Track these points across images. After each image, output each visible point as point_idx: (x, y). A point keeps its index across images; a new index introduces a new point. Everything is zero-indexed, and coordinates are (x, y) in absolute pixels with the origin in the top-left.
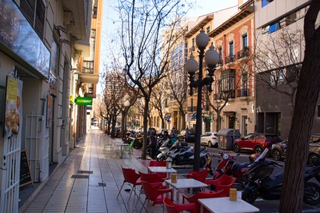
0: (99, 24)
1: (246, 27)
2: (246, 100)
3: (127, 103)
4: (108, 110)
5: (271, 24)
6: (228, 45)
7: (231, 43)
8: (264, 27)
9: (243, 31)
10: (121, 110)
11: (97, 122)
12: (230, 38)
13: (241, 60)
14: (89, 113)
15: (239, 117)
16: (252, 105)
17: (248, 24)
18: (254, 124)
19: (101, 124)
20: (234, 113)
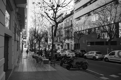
0: (27, 21)
1: (72, 18)
2: (72, 40)
3: (35, 42)
4: (30, 43)
5: (77, 18)
6: (67, 23)
7: (68, 22)
8: (76, 19)
9: (71, 19)
10: (34, 44)
11: (27, 47)
12: (68, 21)
13: (70, 28)
14: (24, 44)
15: (70, 45)
16: (73, 41)
17: (72, 17)
18: (74, 47)
19: (28, 47)
20: (69, 44)
